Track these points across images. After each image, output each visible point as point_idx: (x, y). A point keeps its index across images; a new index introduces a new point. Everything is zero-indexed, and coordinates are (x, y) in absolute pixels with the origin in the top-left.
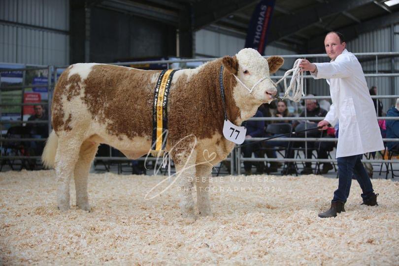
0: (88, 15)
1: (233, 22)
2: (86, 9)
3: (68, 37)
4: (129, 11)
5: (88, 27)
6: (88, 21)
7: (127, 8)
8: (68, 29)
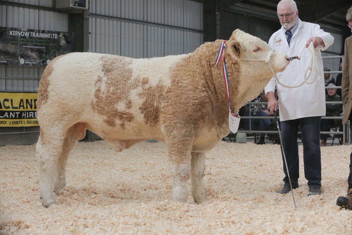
0: (218, 17)
1: (329, 20)
2: (217, 13)
3: (202, 35)
4: (248, 13)
5: (218, 27)
6: (218, 22)
7: (247, 11)
8: (202, 29)
